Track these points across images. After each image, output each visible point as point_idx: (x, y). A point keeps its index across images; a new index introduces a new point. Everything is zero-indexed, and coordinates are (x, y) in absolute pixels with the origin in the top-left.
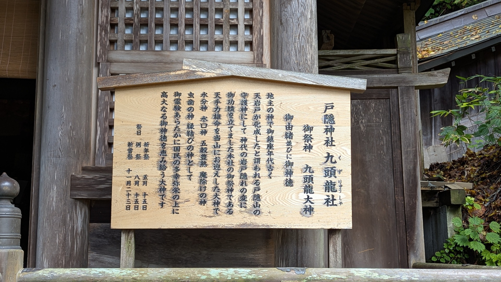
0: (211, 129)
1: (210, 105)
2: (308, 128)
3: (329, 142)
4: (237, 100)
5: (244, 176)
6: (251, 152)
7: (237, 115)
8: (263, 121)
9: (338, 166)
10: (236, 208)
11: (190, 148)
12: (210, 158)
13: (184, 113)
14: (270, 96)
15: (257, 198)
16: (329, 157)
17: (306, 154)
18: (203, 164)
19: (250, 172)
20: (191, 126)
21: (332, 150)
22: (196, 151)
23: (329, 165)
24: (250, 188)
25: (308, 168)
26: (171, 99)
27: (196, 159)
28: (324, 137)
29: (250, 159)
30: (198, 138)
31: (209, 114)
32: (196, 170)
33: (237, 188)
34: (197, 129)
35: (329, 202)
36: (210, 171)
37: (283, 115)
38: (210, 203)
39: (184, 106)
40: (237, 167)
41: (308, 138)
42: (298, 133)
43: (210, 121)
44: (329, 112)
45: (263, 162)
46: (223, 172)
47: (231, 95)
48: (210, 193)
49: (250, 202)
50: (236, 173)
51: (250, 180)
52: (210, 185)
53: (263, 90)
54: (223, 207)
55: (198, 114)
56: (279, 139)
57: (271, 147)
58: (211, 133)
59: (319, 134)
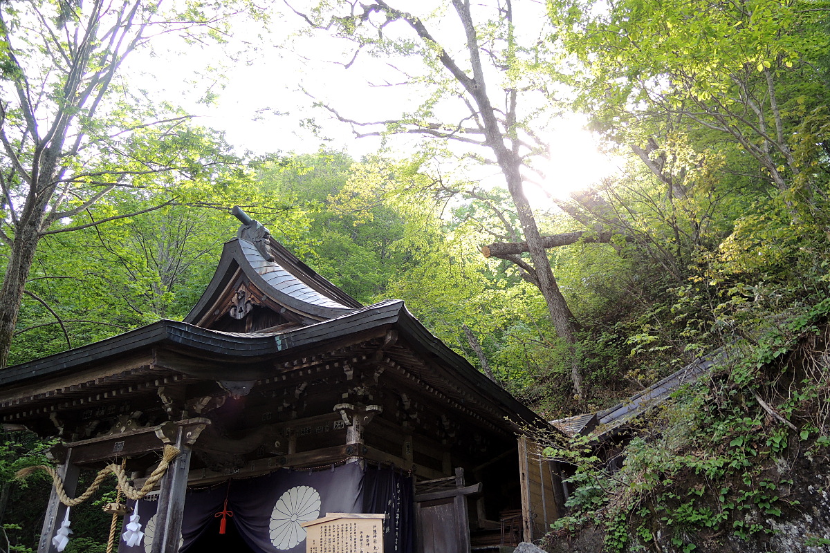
0: (336, 539)
1: (336, 530)
2: (368, 536)
3: (375, 542)
4: (344, 527)
6: (349, 548)
7: (344, 533)
8: (353, 535)
12: (336, 552)
13: (327, 534)
14: (355, 524)
16: (375, 548)
17: (367, 547)
20: (329, 539)
21: (376, 545)
22: (331, 549)
23: (375, 551)
26: (324, 529)
28: (373, 540)
30: (332, 543)
31: (336, 534)
34: (332, 540)
37: (359, 532)
39: (328, 531)
41: (368, 540)
42: (365, 539)
43: (336, 537)
44: (375, 529)
45: (353, 552)
47: (342, 525)
53: (353, 522)
55: (332, 534)
56: (358, 542)
57: (355, 545)
58: (336, 542)
59: (371, 539)
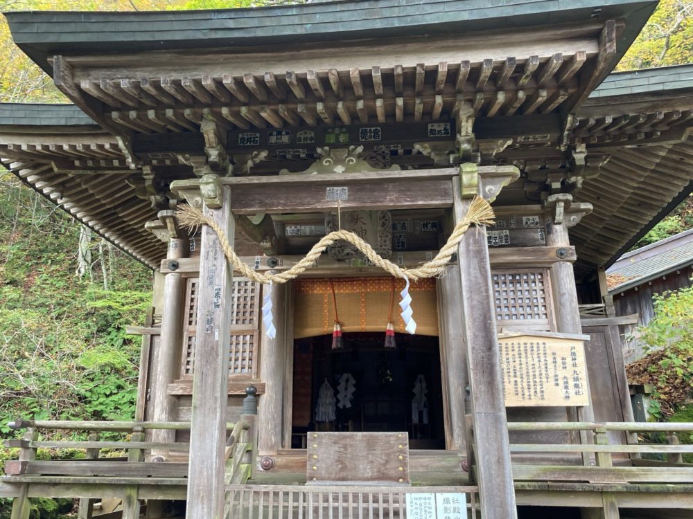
0: (517, 360)
1: (516, 349)
2: (563, 359)
3: (574, 365)
4: (529, 346)
5: (535, 382)
6: (537, 370)
7: (529, 353)
8: (542, 356)
9: (580, 376)
10: (533, 397)
11: (509, 369)
12: (518, 374)
13: (504, 353)
14: (544, 344)
15: (542, 392)
16: (575, 372)
17: (564, 371)
18: (515, 376)
19: (538, 380)
20: (508, 359)
21: (576, 369)
22: (511, 370)
23: (575, 376)
24: (539, 387)
25: (565, 377)
27: (512, 374)
28: (572, 362)
29: (537, 374)
30: (512, 364)
31: (516, 353)
32: (513, 380)
33: (532, 387)
34: (511, 360)
35: (577, 393)
36: (519, 380)
37: (551, 352)
38: (520, 395)
39: (504, 349)
40: (531, 377)
41: (564, 363)
42: (559, 361)
43: (517, 356)
44: (573, 351)
45: (544, 375)
46: (525, 380)
47: (525, 344)
48: (520, 390)
49: (539, 394)
50: (531, 380)
51: (538, 384)
52: (519, 386)
53: (541, 341)
54: (526, 396)
55: (511, 353)
56: (551, 366)
57: (546, 368)
58: (518, 362)
59: (569, 361)
